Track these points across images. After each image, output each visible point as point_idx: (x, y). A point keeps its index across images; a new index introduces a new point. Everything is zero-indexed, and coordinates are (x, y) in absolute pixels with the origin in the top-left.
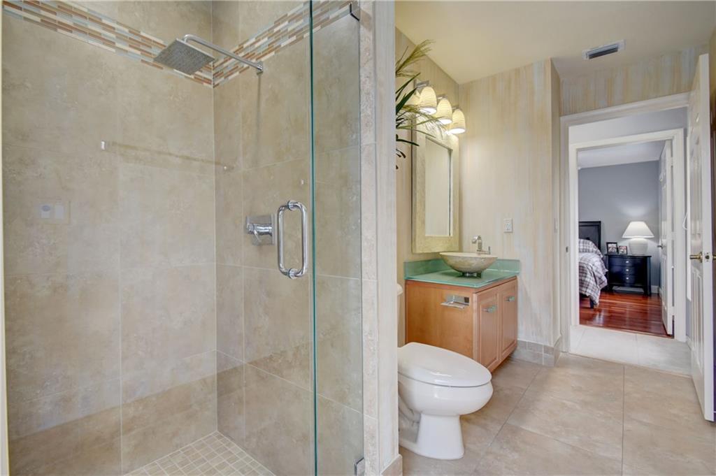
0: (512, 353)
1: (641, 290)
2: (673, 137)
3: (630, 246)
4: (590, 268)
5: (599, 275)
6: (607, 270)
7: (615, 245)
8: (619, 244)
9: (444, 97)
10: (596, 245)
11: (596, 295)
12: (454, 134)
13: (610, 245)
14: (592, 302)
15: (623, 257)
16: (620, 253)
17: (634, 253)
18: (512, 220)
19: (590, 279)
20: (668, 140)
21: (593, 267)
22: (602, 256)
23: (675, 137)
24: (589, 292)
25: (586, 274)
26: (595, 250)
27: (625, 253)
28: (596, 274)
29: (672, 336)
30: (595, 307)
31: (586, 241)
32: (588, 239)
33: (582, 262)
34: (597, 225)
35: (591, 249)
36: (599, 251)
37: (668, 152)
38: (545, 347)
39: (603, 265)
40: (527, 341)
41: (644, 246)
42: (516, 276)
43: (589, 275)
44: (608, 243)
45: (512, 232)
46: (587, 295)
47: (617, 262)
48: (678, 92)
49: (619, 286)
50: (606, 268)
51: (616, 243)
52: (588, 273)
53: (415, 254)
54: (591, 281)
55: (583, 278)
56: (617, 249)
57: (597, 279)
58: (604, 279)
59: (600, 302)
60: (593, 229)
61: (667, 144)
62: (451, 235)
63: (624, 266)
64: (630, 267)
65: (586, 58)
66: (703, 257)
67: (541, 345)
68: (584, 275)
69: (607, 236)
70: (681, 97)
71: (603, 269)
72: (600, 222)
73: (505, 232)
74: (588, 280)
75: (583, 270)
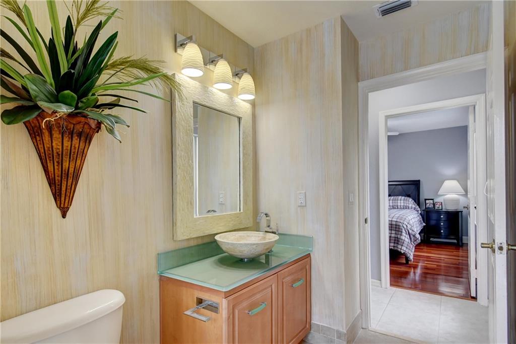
0: (306, 336)
1: (455, 241)
2: (476, 102)
3: (444, 202)
4: (405, 227)
5: (413, 233)
6: (424, 224)
7: (431, 201)
8: (435, 201)
9: (222, 58)
10: (415, 201)
11: (410, 252)
12: (244, 100)
13: (427, 201)
14: (407, 259)
15: (439, 212)
16: (436, 208)
17: (448, 208)
18: (305, 193)
19: (405, 237)
20: (471, 106)
21: (408, 225)
22: (420, 212)
23: (478, 103)
24: (403, 249)
25: (402, 232)
26: (414, 206)
27: (441, 208)
28: (410, 231)
29: (475, 298)
30: (409, 263)
31: (406, 198)
32: (409, 196)
33: (398, 220)
34: (416, 184)
35: (410, 206)
36: (418, 207)
37: (471, 118)
38: (338, 331)
39: (421, 219)
40: (321, 324)
41: (457, 201)
42: (309, 254)
43: (404, 234)
44: (426, 200)
45: (306, 206)
46: (402, 252)
47: (434, 216)
48: (476, 51)
49: (435, 238)
50: (424, 222)
51: (433, 199)
52: (404, 231)
53: (176, 241)
54: (406, 239)
55: (399, 236)
56: (434, 204)
57: (412, 236)
58: (418, 236)
59: (414, 259)
60: (413, 187)
61: (471, 109)
62: (242, 211)
63: (439, 220)
64: (444, 221)
65: (378, 15)
66: (496, 247)
67: (334, 330)
68: (400, 233)
69: (425, 193)
70: (479, 56)
71: (421, 223)
72: (419, 181)
73: (299, 206)
74: (403, 238)
75: (399, 228)
